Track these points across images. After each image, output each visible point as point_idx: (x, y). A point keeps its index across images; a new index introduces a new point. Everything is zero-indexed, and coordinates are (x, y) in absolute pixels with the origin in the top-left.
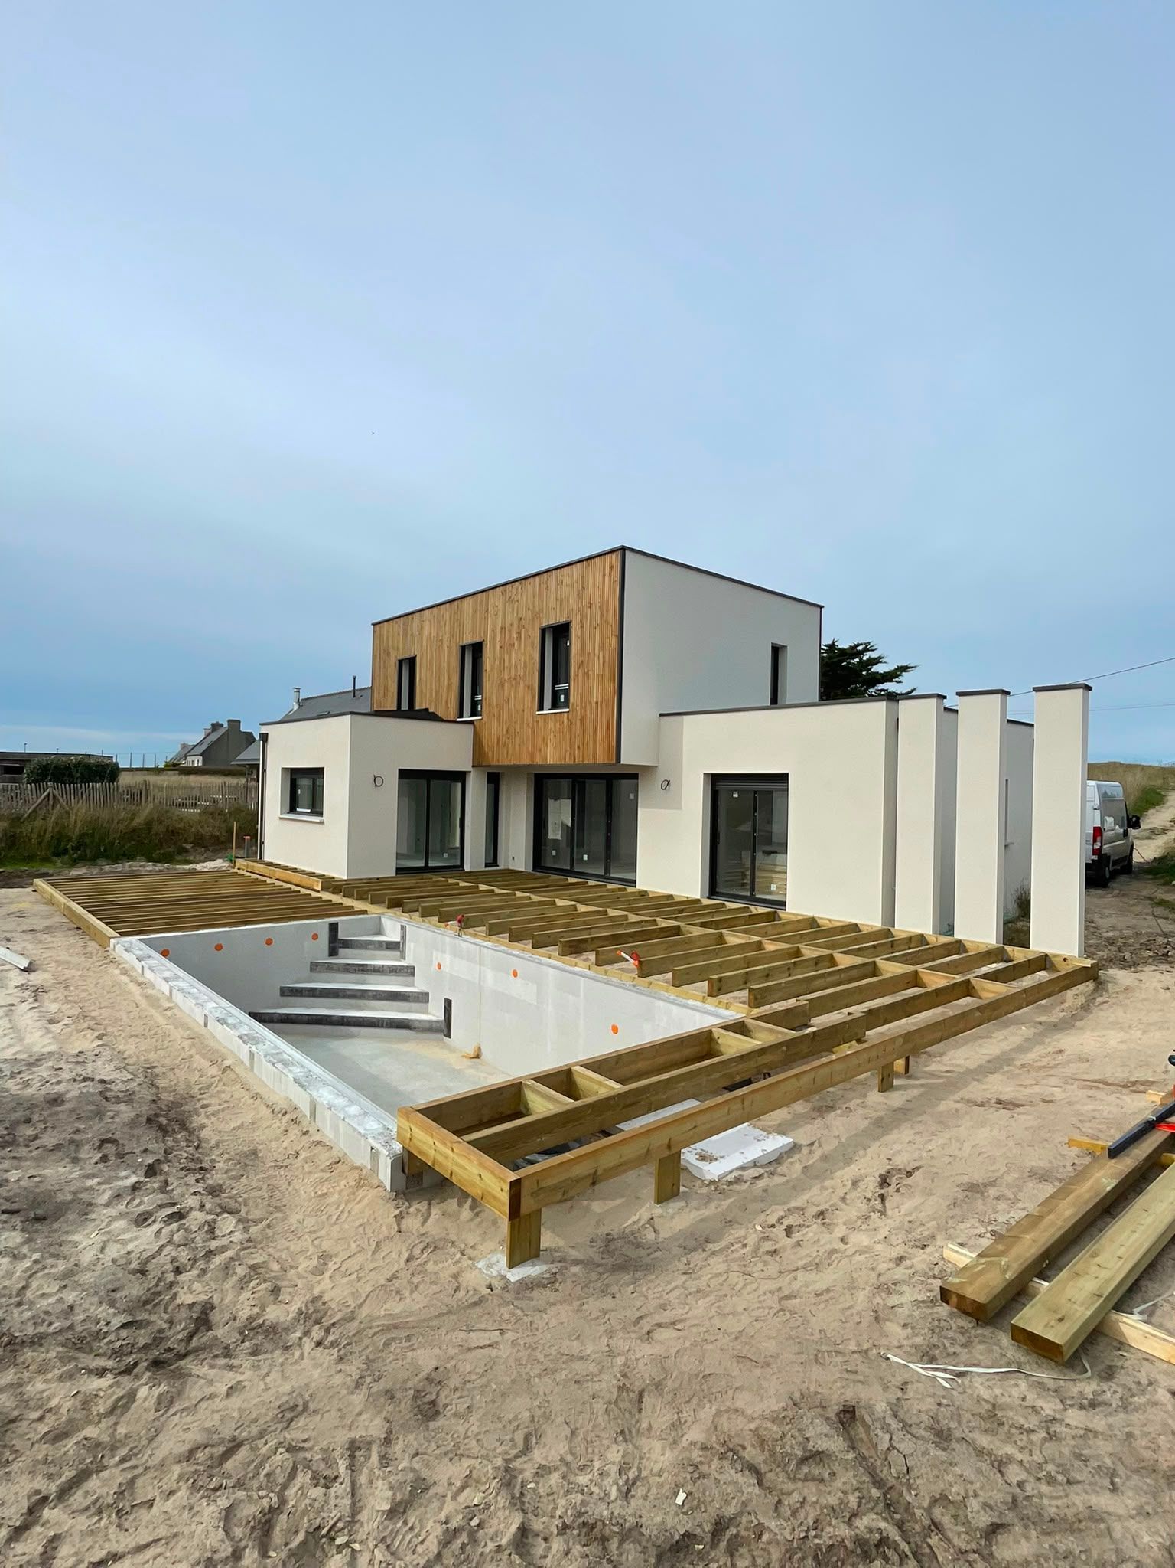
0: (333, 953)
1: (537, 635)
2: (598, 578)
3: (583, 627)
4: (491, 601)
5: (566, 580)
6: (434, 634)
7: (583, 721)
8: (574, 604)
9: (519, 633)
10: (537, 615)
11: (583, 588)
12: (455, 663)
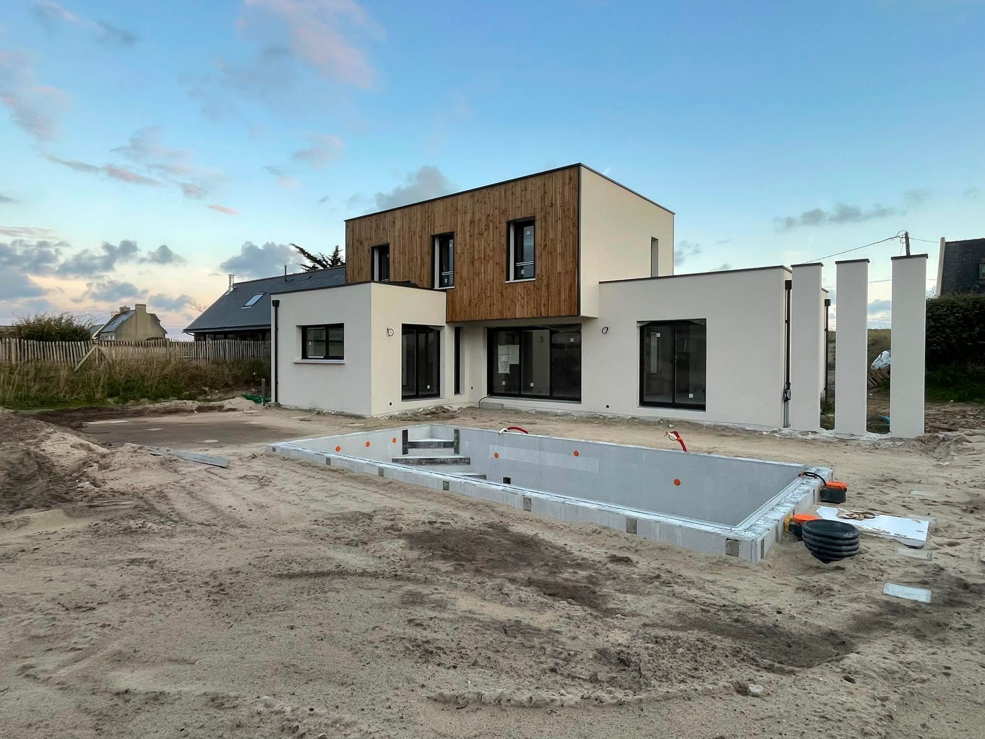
0: (405, 452)
1: (504, 225)
2: (559, 185)
3: (546, 220)
4: (460, 203)
5: (530, 188)
6: (406, 227)
7: (548, 285)
8: (538, 206)
9: (488, 226)
10: (504, 212)
11: (545, 193)
12: (427, 247)
